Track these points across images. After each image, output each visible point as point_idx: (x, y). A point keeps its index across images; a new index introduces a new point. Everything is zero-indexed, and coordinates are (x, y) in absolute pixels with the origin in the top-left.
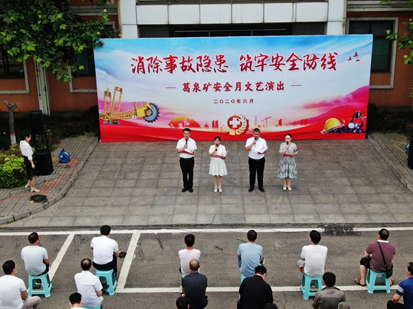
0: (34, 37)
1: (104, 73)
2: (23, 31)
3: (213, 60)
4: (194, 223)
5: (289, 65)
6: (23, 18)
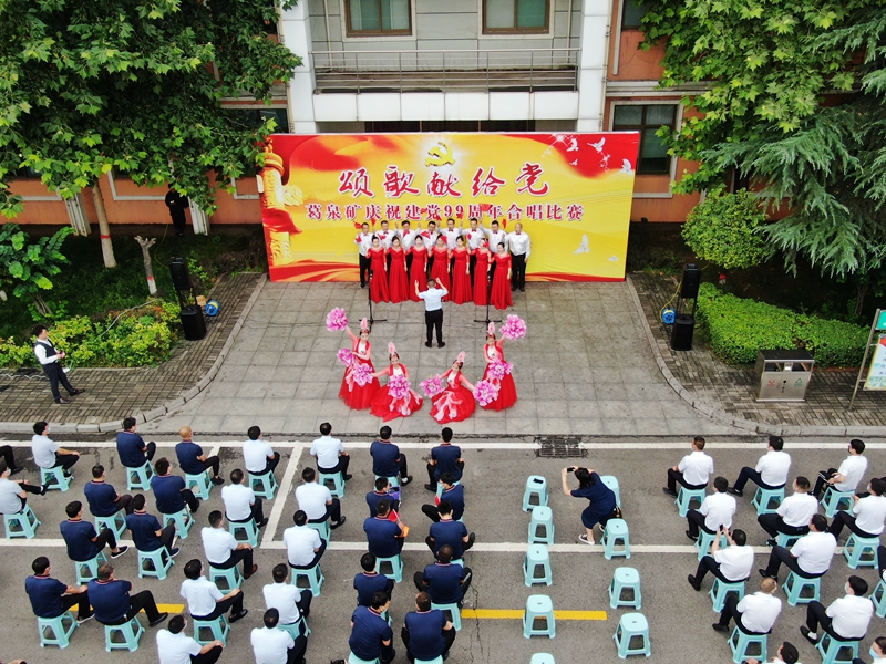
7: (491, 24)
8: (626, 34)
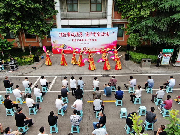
0: (34, 28)
1: (53, 37)
2: (31, 26)
3: (79, 34)
4: (71, 74)
5: (97, 35)
6: (31, 23)
7: (92, 11)
8: (115, 12)
